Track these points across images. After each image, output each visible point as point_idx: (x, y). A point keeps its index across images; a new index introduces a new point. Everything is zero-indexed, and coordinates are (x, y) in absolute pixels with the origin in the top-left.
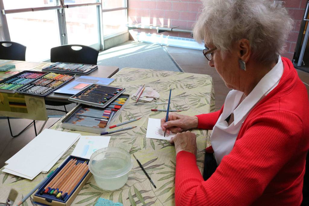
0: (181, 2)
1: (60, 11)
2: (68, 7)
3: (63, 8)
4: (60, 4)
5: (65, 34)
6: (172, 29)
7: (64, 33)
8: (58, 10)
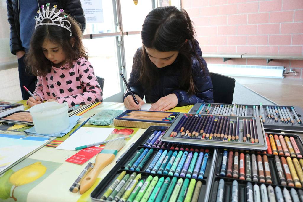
0: (248, 24)
1: (120, 40)
2: (127, 34)
3: (123, 35)
4: (119, 31)
5: (124, 67)
6: (242, 55)
7: (124, 65)
8: (117, 38)
